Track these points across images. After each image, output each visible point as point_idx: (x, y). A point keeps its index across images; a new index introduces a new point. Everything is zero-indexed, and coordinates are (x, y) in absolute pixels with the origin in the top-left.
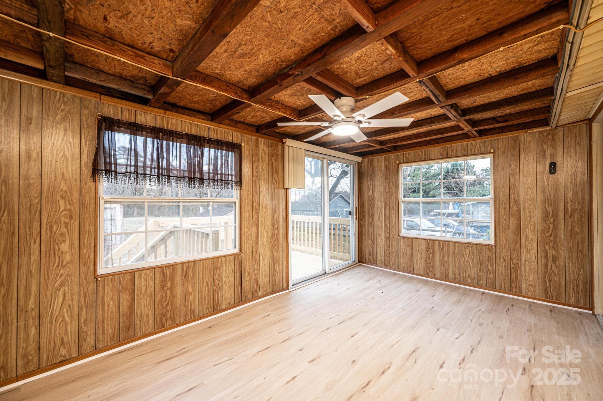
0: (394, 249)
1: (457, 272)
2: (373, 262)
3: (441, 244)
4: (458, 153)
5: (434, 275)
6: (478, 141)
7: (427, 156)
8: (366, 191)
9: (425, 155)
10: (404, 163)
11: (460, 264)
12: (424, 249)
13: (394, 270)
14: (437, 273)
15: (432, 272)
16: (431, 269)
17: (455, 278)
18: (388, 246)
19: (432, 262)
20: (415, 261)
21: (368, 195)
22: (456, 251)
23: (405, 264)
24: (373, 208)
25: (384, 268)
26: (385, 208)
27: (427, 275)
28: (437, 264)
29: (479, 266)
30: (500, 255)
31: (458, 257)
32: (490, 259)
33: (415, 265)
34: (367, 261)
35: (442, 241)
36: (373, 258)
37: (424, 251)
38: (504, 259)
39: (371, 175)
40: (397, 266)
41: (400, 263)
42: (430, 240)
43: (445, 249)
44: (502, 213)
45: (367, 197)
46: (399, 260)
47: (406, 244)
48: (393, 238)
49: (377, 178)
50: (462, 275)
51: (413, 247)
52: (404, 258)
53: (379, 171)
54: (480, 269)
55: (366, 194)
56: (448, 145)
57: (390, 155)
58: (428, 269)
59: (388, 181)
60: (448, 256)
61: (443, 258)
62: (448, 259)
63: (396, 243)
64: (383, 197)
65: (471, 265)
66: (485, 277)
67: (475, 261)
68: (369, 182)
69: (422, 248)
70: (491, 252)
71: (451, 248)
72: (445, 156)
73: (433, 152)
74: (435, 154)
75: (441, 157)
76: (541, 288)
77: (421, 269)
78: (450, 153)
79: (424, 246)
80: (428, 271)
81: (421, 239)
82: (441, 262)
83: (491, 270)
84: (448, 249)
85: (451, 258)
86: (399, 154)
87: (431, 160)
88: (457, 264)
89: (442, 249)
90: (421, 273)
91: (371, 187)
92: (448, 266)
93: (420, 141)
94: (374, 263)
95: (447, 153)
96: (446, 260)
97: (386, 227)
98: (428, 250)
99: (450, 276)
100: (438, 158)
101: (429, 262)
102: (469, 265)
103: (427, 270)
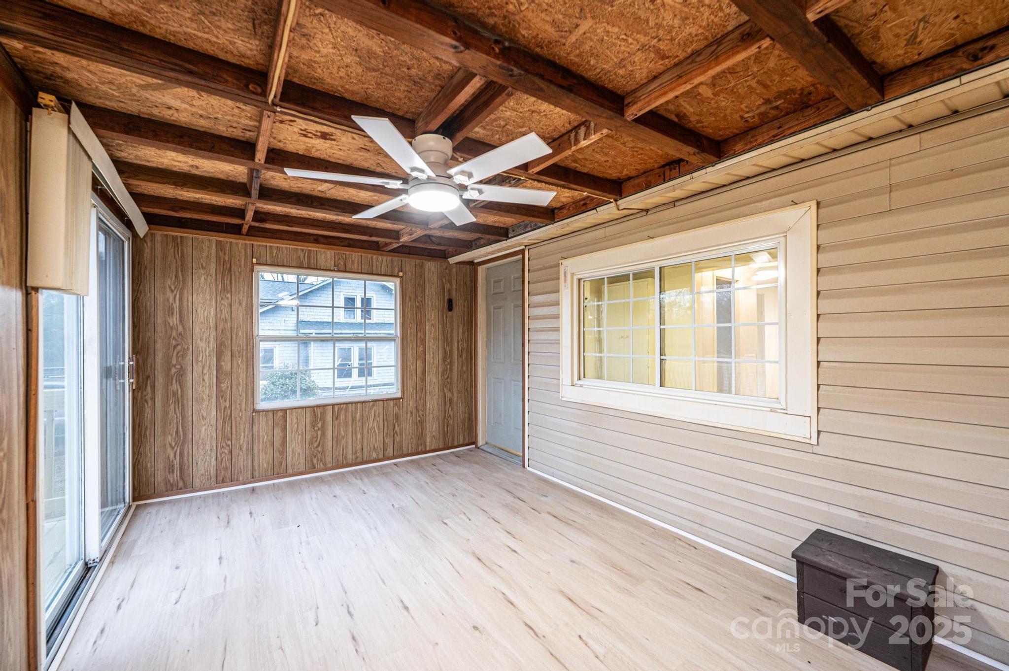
0: (244, 440)
1: (359, 447)
2: (181, 484)
3: (336, 410)
4: (360, 268)
5: (325, 464)
6: (385, 258)
7: (312, 261)
8: (160, 314)
9: (309, 258)
10: (266, 265)
11: (362, 434)
12: (308, 425)
13: (244, 484)
14: (329, 459)
15: (321, 461)
16: (319, 456)
17: (357, 458)
18: (225, 437)
19: (322, 444)
20: (290, 451)
21: (166, 323)
22: (358, 416)
23: (268, 463)
24: (184, 356)
25: (216, 488)
26: (219, 355)
27: (314, 469)
28: (330, 444)
29: (386, 429)
30: (407, 409)
31: (360, 424)
32: (397, 417)
33: (290, 458)
34: (161, 487)
35: (337, 404)
36: (181, 477)
37: (308, 428)
38: (411, 413)
39: (176, 276)
40: (249, 473)
41: (256, 465)
42: (318, 406)
43: (342, 417)
44: (409, 355)
45: (160, 328)
46: (256, 459)
47: (270, 423)
48: (241, 418)
49: (196, 286)
50: (365, 450)
51: (285, 426)
52: (266, 453)
53: (202, 271)
54: (387, 434)
55: (159, 320)
56: (347, 252)
57: (234, 241)
58: (315, 457)
59: (229, 295)
60: (346, 426)
61: (339, 431)
62: (346, 431)
63: (247, 426)
64: (213, 329)
65: (377, 431)
66: (392, 443)
67: (381, 424)
68: (169, 293)
69: (304, 423)
70: (399, 407)
71: (350, 413)
72: (342, 268)
73: (323, 257)
74: (326, 261)
75: (336, 269)
76: (441, 436)
77: (302, 461)
78: (349, 265)
79: (308, 420)
80: (315, 461)
81: (302, 408)
82: (335, 439)
83: (398, 431)
84: (346, 416)
85: (351, 429)
86: (255, 243)
87: (320, 269)
88: (359, 436)
89: (337, 418)
90: (301, 470)
91: (177, 305)
92: (347, 442)
93: (301, 233)
94: (185, 486)
95: (345, 264)
96: (343, 433)
97: (220, 395)
98: (314, 424)
99: (349, 457)
100: (332, 269)
101: (316, 445)
102: (375, 431)
103: (312, 461)
